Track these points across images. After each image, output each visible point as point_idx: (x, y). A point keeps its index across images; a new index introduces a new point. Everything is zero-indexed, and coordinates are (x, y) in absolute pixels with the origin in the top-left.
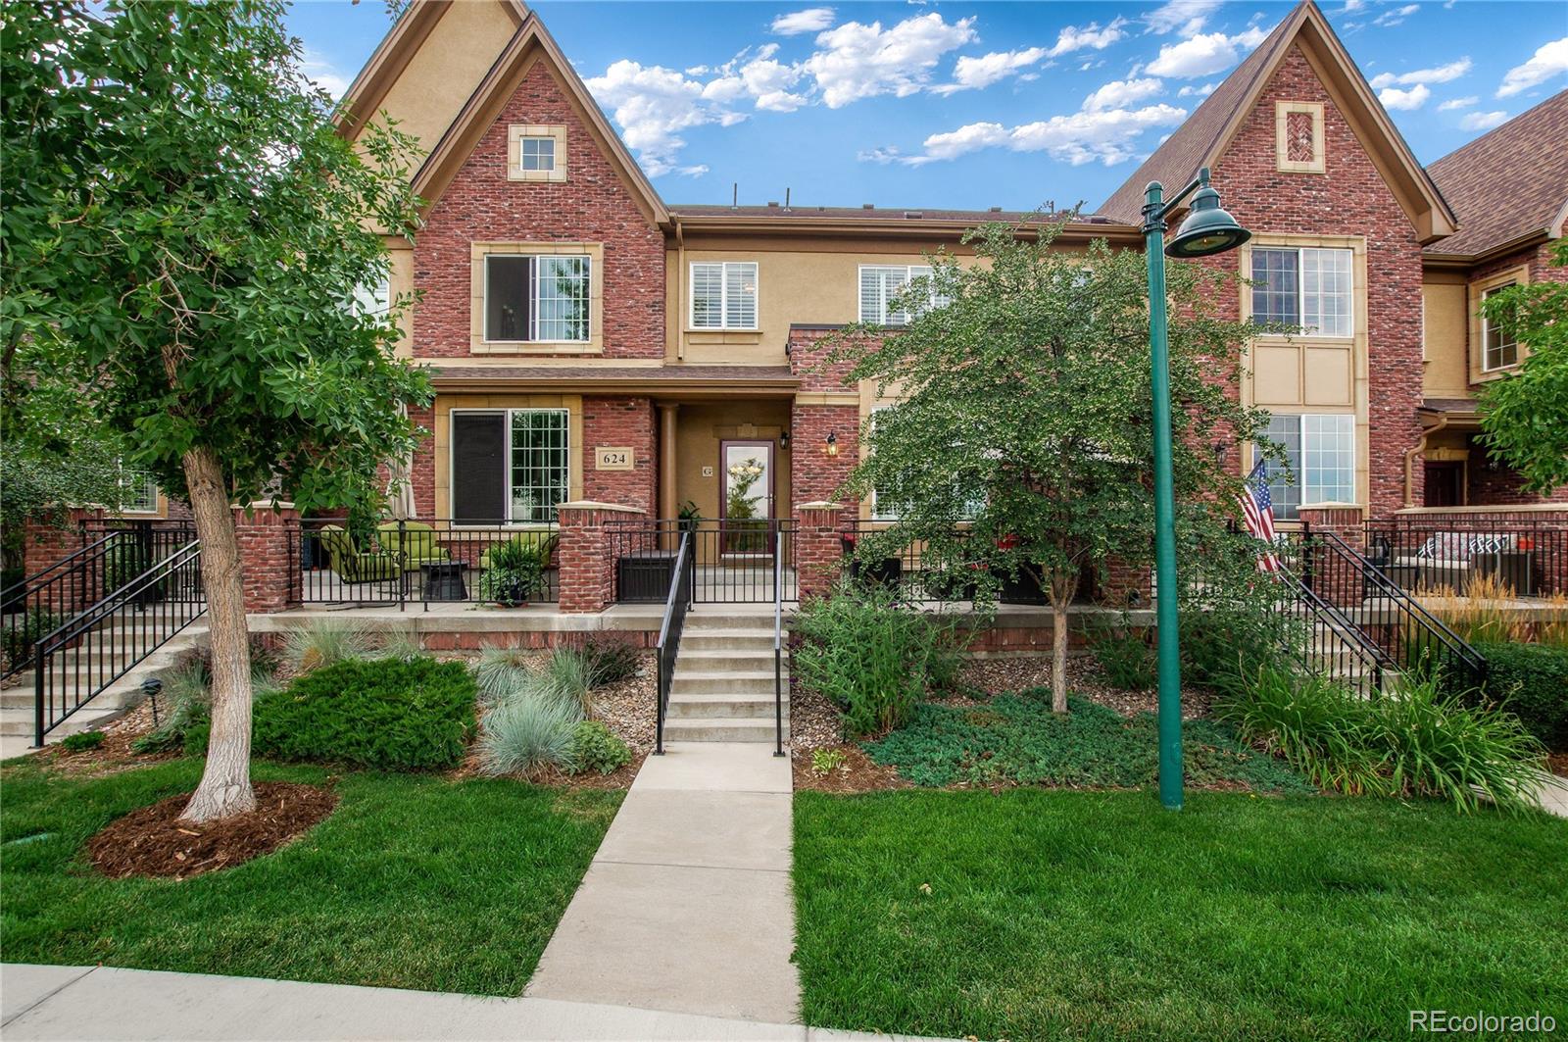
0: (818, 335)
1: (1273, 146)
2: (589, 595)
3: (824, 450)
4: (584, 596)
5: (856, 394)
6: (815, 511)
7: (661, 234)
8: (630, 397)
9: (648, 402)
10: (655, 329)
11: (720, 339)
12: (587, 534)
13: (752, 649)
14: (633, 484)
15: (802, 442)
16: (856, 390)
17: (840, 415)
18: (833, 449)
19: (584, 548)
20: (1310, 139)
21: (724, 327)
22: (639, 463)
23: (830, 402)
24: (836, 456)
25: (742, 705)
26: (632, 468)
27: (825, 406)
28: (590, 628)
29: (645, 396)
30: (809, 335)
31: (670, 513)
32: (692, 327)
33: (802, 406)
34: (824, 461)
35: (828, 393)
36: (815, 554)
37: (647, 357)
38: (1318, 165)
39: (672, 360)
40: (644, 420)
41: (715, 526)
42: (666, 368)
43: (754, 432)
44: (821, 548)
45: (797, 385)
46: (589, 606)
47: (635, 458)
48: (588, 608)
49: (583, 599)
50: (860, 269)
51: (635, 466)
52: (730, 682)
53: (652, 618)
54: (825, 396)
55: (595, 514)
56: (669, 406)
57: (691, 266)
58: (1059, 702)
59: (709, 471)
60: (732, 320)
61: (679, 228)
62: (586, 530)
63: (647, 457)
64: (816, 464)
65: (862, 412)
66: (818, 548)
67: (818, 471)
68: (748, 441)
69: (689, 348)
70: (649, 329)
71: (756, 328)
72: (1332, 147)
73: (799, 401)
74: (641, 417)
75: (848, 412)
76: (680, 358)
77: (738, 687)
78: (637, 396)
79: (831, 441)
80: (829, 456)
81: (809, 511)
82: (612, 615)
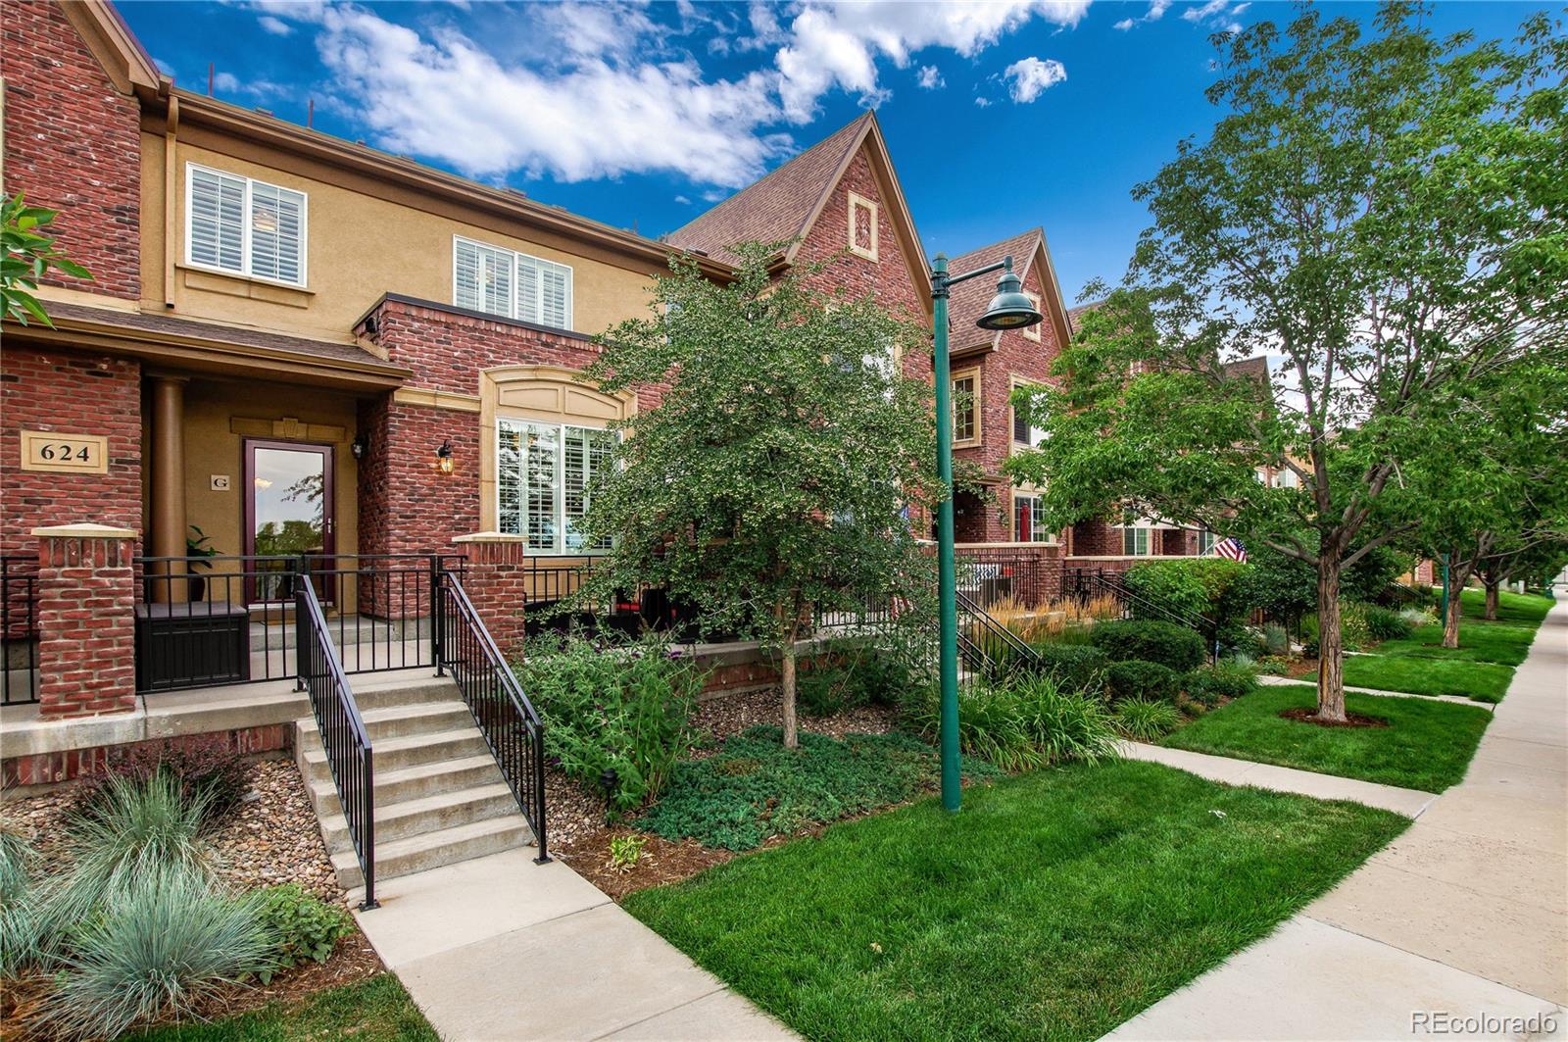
0: (426, 314)
1: (846, 229)
2: (111, 684)
3: (434, 465)
4: (99, 685)
5: (475, 397)
6: (492, 544)
7: (135, 104)
8: (99, 354)
9: (138, 366)
10: (122, 251)
11: (242, 291)
12: (106, 581)
13: (425, 732)
14: (107, 496)
15: (404, 452)
16: (477, 393)
17: (455, 422)
18: (447, 465)
19: (98, 604)
20: (869, 230)
21: (247, 271)
22: (118, 463)
23: (442, 403)
24: (449, 474)
25: (455, 809)
26: (104, 470)
27: (435, 408)
28: (118, 737)
29: (132, 358)
30: (414, 312)
31: (173, 545)
32: (189, 262)
33: (403, 405)
34: (434, 479)
35: (439, 393)
36: (492, 599)
37: (105, 293)
38: (872, 255)
39: (153, 306)
40: (127, 394)
41: (235, 567)
42: (143, 317)
43: (300, 431)
44: (501, 591)
45: (401, 376)
46: (112, 702)
47: (110, 456)
48: (109, 705)
49: (96, 692)
50: (455, 240)
51: (111, 468)
52: (421, 782)
53: (245, 709)
54: (435, 396)
55: (122, 546)
56: (168, 378)
57: (189, 169)
58: (790, 738)
59: (223, 483)
60: (259, 263)
61: (174, 105)
62: (99, 574)
63: (137, 455)
64: (423, 483)
65: (483, 420)
66: (497, 591)
67: (425, 491)
68: (290, 442)
69: (184, 293)
70: (110, 248)
71: (302, 284)
72: (882, 246)
73: (399, 397)
74: (124, 390)
75: (465, 420)
76: (171, 306)
77: (433, 786)
78: (115, 355)
79: (443, 453)
80: (440, 473)
81: (485, 544)
82: (166, 713)
